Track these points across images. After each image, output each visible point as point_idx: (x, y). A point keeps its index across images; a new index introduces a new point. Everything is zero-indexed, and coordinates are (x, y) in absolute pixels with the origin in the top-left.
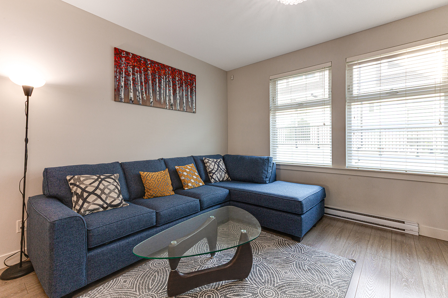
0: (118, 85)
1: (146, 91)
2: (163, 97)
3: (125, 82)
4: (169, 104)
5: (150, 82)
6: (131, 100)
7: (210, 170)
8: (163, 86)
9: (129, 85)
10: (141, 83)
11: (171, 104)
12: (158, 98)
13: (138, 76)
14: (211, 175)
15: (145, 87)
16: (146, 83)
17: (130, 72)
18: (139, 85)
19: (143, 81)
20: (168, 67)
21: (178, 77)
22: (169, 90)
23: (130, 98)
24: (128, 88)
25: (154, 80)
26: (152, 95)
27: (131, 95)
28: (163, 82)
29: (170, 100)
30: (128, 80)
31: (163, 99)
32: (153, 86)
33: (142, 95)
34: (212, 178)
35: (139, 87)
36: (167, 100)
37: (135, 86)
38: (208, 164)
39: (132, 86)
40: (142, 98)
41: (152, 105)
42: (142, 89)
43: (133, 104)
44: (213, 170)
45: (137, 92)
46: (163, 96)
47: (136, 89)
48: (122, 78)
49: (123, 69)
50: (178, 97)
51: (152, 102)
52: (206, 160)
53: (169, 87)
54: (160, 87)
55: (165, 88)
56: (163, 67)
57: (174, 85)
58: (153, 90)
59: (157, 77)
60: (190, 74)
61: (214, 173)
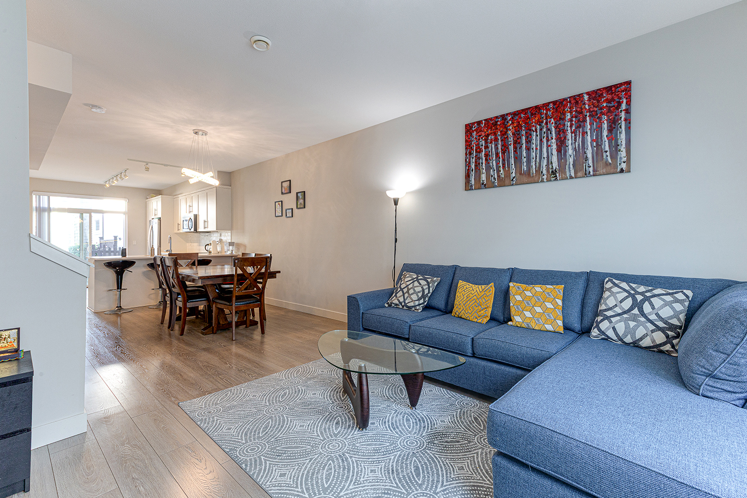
0: (468, 170)
1: (504, 165)
2: (536, 163)
3: (476, 162)
4: (548, 171)
5: (511, 148)
6: (483, 184)
7: (602, 307)
8: (534, 146)
9: (481, 164)
10: (497, 154)
11: (552, 172)
12: (525, 168)
13: (493, 146)
14: (598, 319)
15: (502, 158)
16: (503, 153)
17: (482, 145)
18: (494, 158)
19: (500, 150)
20: (546, 105)
21: (571, 112)
22: (548, 146)
23: (482, 182)
24: (480, 169)
25: (517, 142)
26: (513, 168)
27: (484, 177)
28: (534, 138)
29: (549, 163)
30: (479, 158)
31: (534, 167)
32: (515, 151)
33: (498, 171)
34: (597, 326)
35: (494, 162)
36: (544, 166)
37: (489, 163)
38: (606, 294)
39: (484, 165)
40: (499, 176)
41: (514, 182)
42: (498, 164)
43: (486, 188)
44: (610, 309)
45: (492, 170)
46: (536, 161)
47: (490, 166)
48: (473, 158)
49: (474, 146)
50: (570, 151)
51: (514, 177)
53: (548, 140)
54: (528, 149)
55: (538, 147)
57: (561, 132)
58: (516, 158)
59: (523, 135)
61: (608, 318)
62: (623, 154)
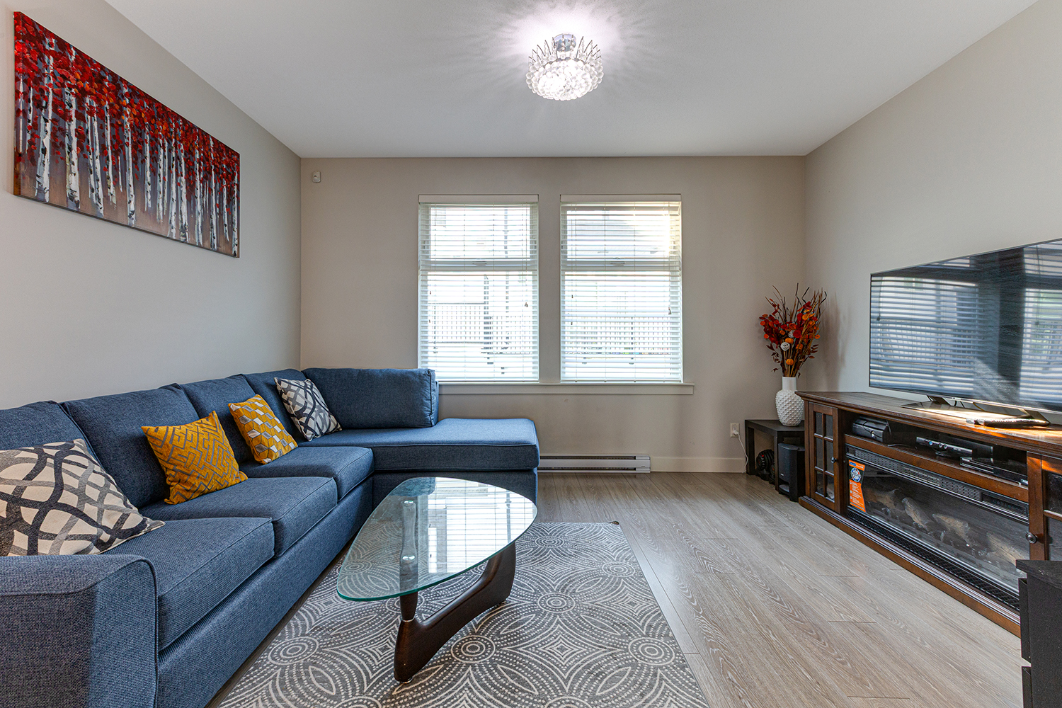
0: (31, 143)
1: (115, 177)
2: (163, 203)
3: (53, 135)
4: (177, 224)
5: (129, 150)
6: (72, 198)
7: (298, 408)
8: (161, 171)
9: (67, 150)
10: (103, 149)
11: (182, 227)
12: (150, 202)
13: (95, 124)
14: (303, 420)
15: (113, 163)
16: (116, 153)
17: (71, 106)
18: (97, 153)
19: (109, 144)
20: (178, 117)
21: (199, 149)
22: (178, 184)
23: (68, 192)
24: (64, 159)
25: (138, 147)
26: (132, 193)
27: (73, 182)
28: (161, 157)
29: (179, 212)
30: (63, 132)
31: (161, 207)
32: (135, 163)
33: (106, 187)
34: (307, 427)
35: (97, 161)
36: (173, 214)
37: (85, 157)
38: (291, 394)
39: (74, 153)
40: (106, 197)
41: (133, 222)
42: (104, 169)
43: (78, 212)
44: (305, 408)
45: (92, 176)
46: (163, 200)
47: (88, 165)
48: (46, 121)
49: (48, 92)
50: (199, 207)
51: (133, 212)
52: (284, 385)
53: (177, 175)
54: (154, 172)
55: (166, 177)
56: (164, 114)
57: (190, 172)
58: (136, 177)
59: (146, 140)
60: (228, 149)
61: (309, 416)
62: (236, 234)
